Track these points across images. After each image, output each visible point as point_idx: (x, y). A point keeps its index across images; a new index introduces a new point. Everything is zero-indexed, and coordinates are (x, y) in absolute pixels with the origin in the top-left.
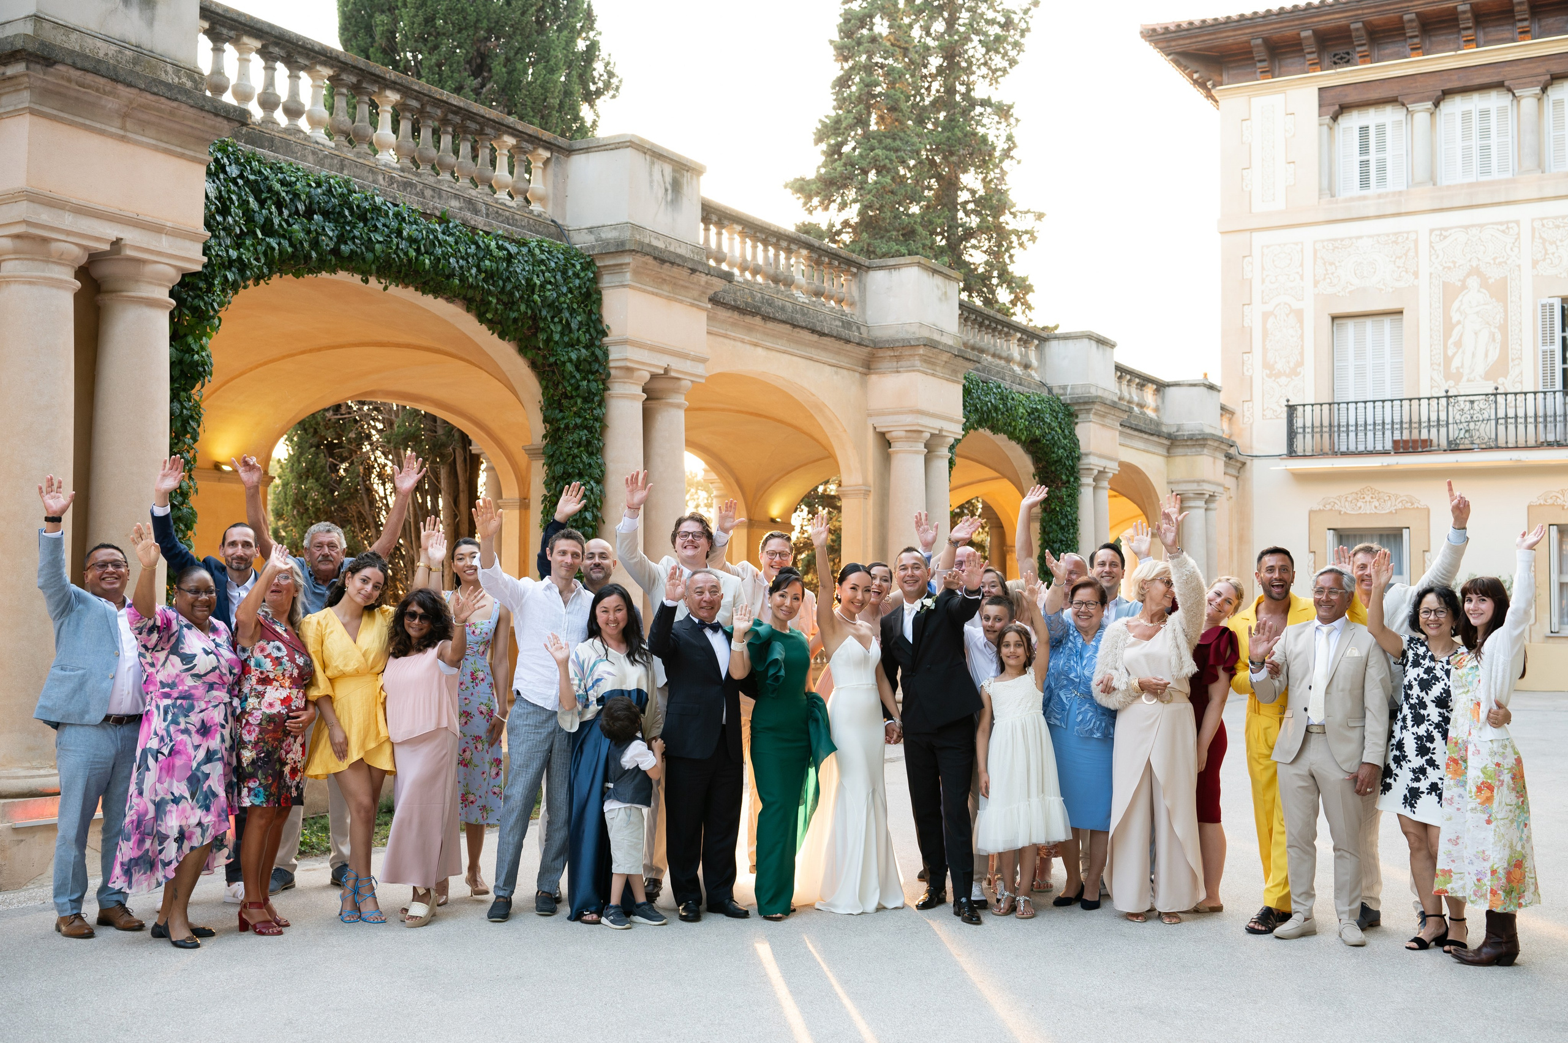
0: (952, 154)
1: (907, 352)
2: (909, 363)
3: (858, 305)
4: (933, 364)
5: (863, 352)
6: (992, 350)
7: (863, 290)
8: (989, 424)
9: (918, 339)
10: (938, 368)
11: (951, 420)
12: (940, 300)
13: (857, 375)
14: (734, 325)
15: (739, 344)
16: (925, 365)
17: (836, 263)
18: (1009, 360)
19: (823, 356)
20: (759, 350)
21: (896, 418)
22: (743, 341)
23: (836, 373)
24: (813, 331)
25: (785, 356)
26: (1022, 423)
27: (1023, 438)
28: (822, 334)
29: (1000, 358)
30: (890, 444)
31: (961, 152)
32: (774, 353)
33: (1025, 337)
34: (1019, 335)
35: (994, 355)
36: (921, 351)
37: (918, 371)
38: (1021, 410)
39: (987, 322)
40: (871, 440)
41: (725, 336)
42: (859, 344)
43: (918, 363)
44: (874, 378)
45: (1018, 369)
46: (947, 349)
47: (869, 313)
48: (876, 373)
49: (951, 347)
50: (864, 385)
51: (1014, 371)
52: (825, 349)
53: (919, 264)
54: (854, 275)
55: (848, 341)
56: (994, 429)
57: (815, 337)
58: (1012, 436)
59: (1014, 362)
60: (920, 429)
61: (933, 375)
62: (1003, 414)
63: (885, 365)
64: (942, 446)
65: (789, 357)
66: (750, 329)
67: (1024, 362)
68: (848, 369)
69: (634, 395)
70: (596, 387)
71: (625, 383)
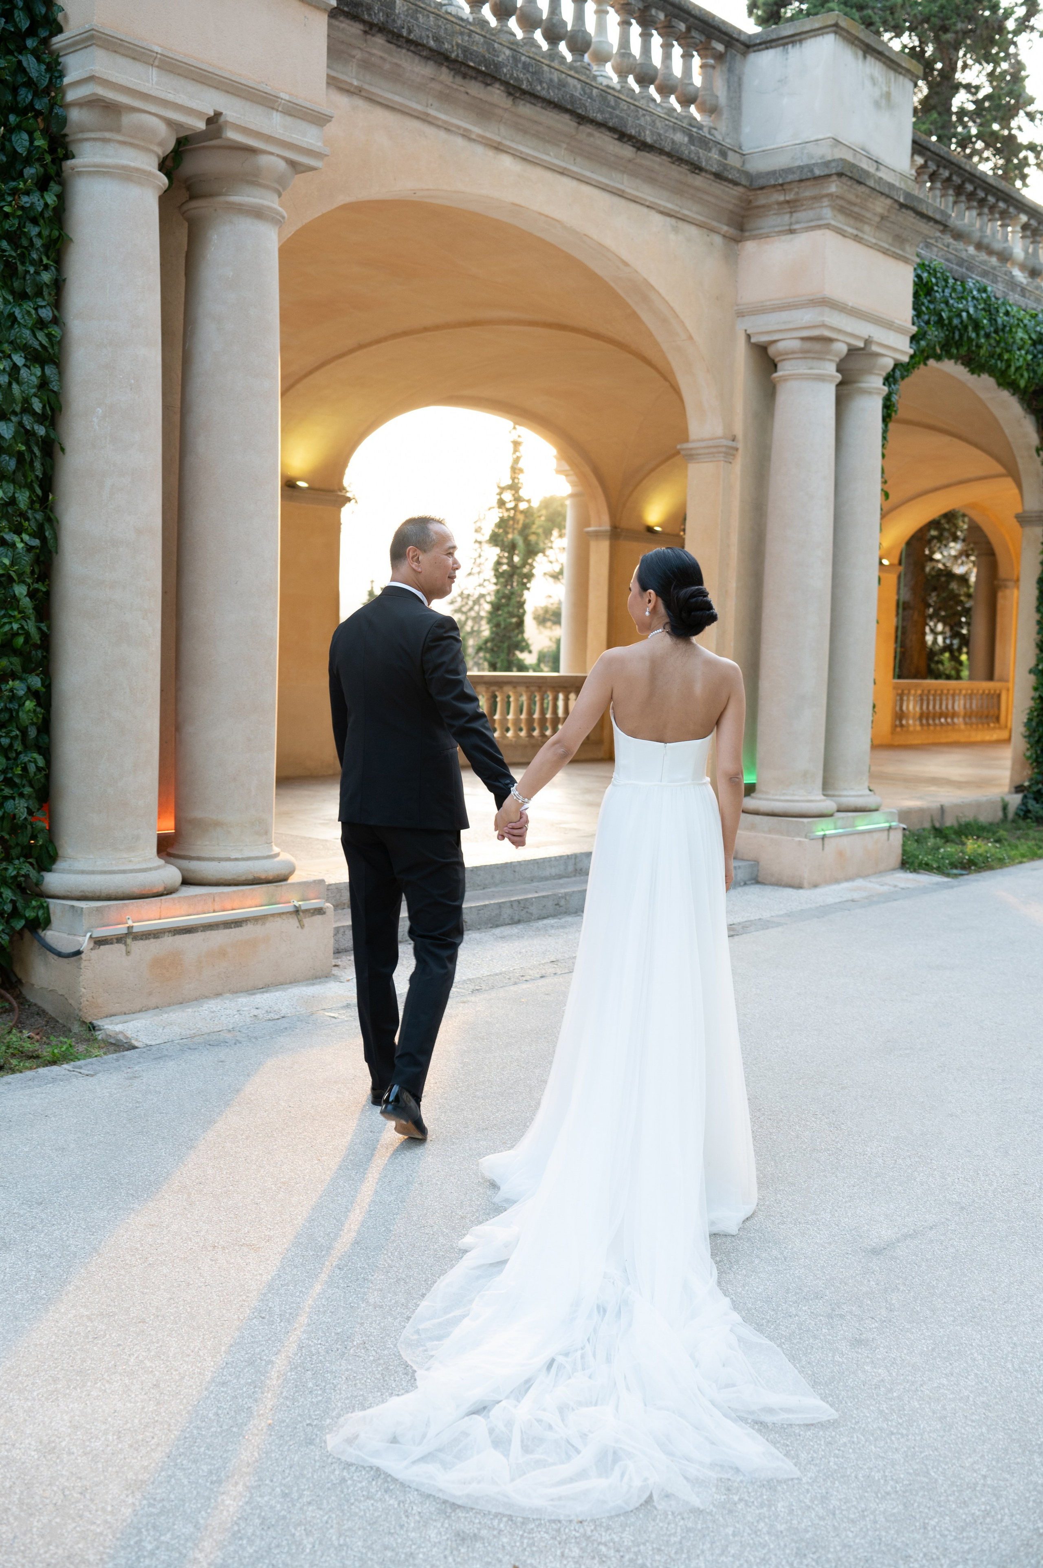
0: (945, 29)
1: (808, 192)
2: (811, 214)
3: (726, 115)
4: (858, 218)
5: (729, 195)
6: (977, 235)
7: (736, 87)
8: (963, 351)
9: (827, 164)
10: (867, 228)
11: (888, 325)
12: (877, 104)
13: (718, 240)
14: (446, 98)
15: (460, 141)
16: (841, 217)
17: (682, 27)
18: (1005, 257)
19: (647, 193)
20: (506, 161)
21: (785, 316)
22: (466, 135)
23: (675, 230)
24: (623, 136)
25: (565, 180)
26: (1021, 357)
27: (1022, 383)
28: (642, 146)
29: (990, 252)
30: (775, 366)
31: (960, 26)
32: (539, 172)
33: (1033, 223)
34: (1024, 218)
35: (979, 246)
36: (833, 188)
37: (828, 226)
38: (1020, 334)
39: (969, 187)
40: (741, 355)
41: (424, 118)
42: (718, 176)
43: (828, 213)
44: (750, 247)
45: (1019, 275)
46: (883, 191)
47: (746, 129)
48: (754, 238)
49: (891, 186)
50: (731, 259)
51: (1013, 277)
52: (651, 179)
53: (836, 29)
54: (720, 57)
55: (696, 168)
56: (974, 364)
57: (627, 151)
58: (1005, 381)
59: (1014, 263)
60: (827, 333)
61: (857, 239)
62: (987, 336)
63: (772, 221)
64: (870, 371)
65: (574, 184)
66: (484, 113)
67: (1030, 263)
68: (699, 225)
69: (125, 168)
70: (27, 144)
71: (105, 140)
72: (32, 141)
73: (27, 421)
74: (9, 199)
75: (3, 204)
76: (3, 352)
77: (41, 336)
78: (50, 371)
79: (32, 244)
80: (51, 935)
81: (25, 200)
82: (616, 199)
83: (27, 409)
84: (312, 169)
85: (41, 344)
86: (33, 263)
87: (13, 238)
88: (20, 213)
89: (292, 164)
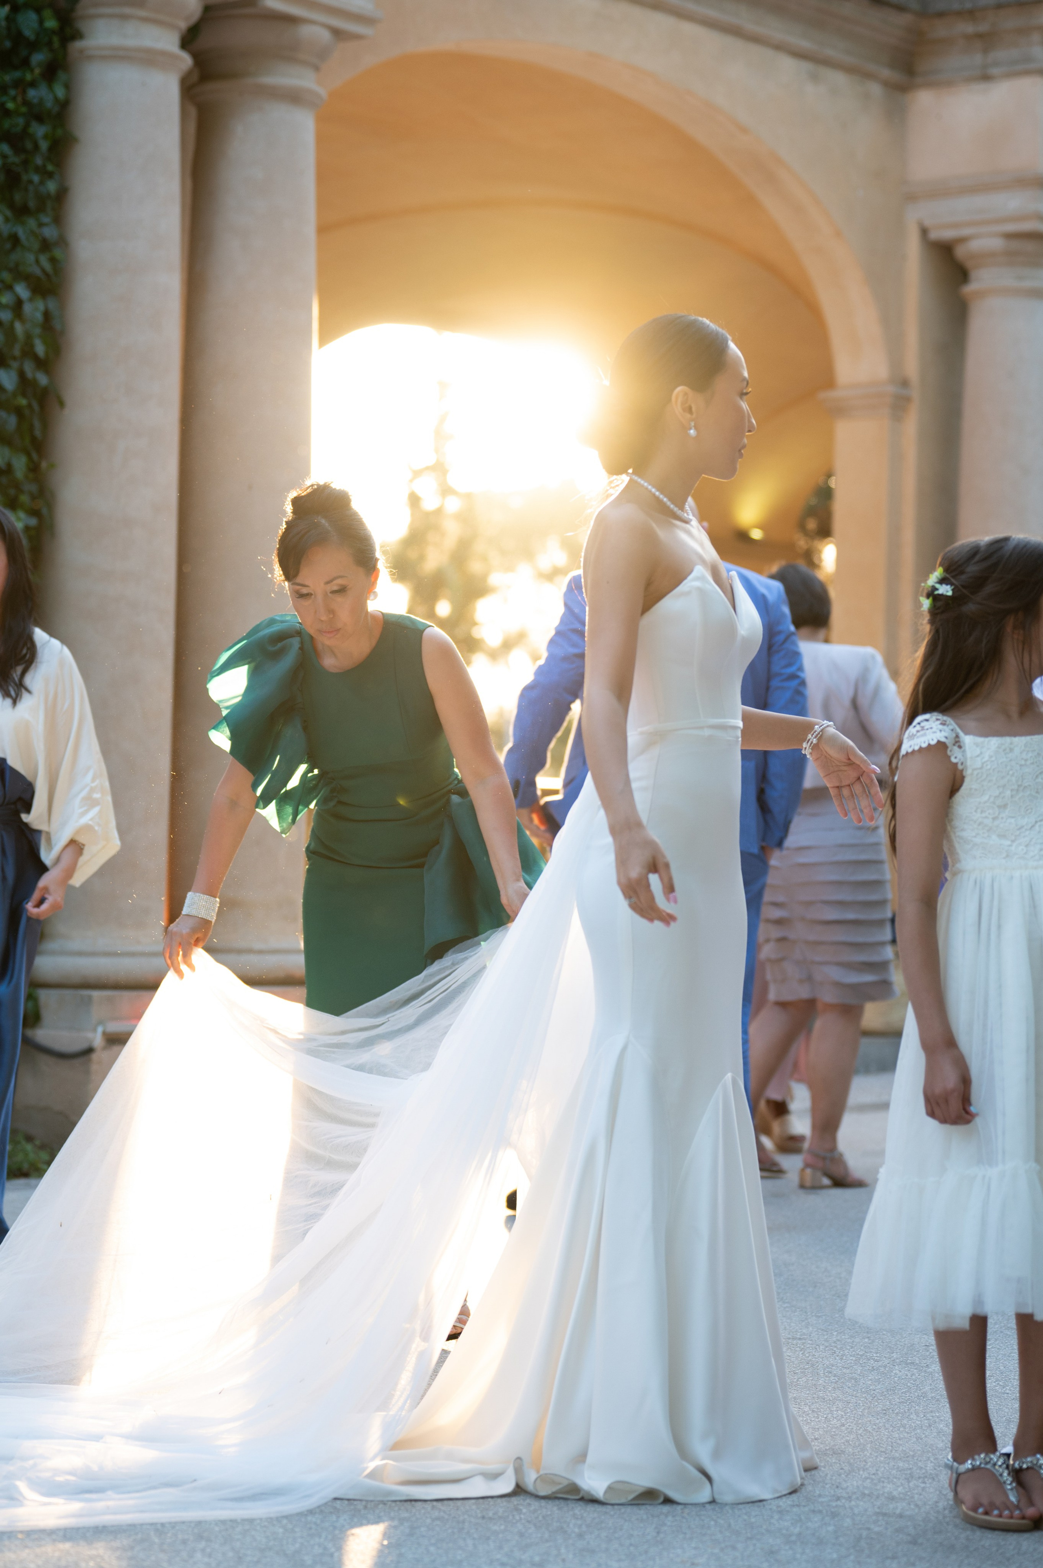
1: (1009, 22)
2: (1013, 53)
13: (876, 89)
19: (774, 28)
21: (979, 202)
23: (814, 78)
30: (966, 274)
40: (913, 258)
44: (923, 98)
48: (930, 85)
50: (896, 115)
63: (956, 62)
68: (849, 70)
69: (149, 51)
70: (35, 25)
71: (124, 17)
72: (41, 22)
73: (29, 368)
74: (12, 92)
75: (4, 99)
76: (2, 281)
77: (44, 260)
78: (52, 304)
79: (36, 147)
80: (43, 1035)
81: (32, 93)
82: (729, 41)
83: (29, 352)
84: (358, 37)
85: (43, 270)
86: (37, 170)
87: (16, 140)
88: (24, 109)
89: (337, 33)
